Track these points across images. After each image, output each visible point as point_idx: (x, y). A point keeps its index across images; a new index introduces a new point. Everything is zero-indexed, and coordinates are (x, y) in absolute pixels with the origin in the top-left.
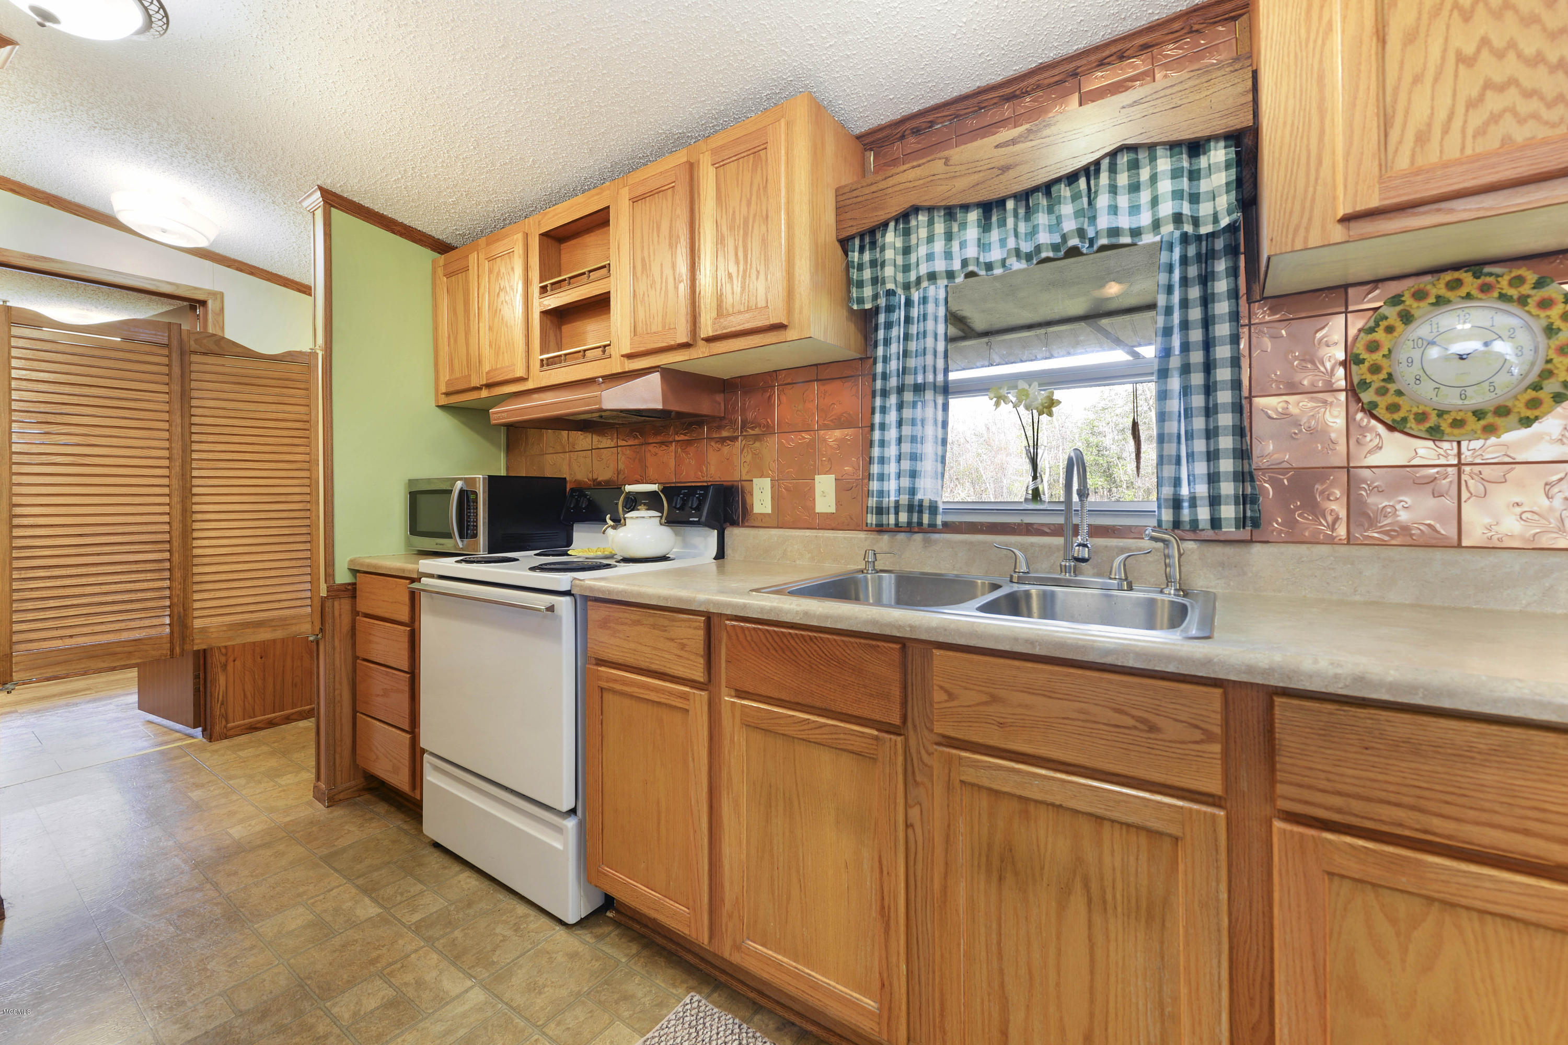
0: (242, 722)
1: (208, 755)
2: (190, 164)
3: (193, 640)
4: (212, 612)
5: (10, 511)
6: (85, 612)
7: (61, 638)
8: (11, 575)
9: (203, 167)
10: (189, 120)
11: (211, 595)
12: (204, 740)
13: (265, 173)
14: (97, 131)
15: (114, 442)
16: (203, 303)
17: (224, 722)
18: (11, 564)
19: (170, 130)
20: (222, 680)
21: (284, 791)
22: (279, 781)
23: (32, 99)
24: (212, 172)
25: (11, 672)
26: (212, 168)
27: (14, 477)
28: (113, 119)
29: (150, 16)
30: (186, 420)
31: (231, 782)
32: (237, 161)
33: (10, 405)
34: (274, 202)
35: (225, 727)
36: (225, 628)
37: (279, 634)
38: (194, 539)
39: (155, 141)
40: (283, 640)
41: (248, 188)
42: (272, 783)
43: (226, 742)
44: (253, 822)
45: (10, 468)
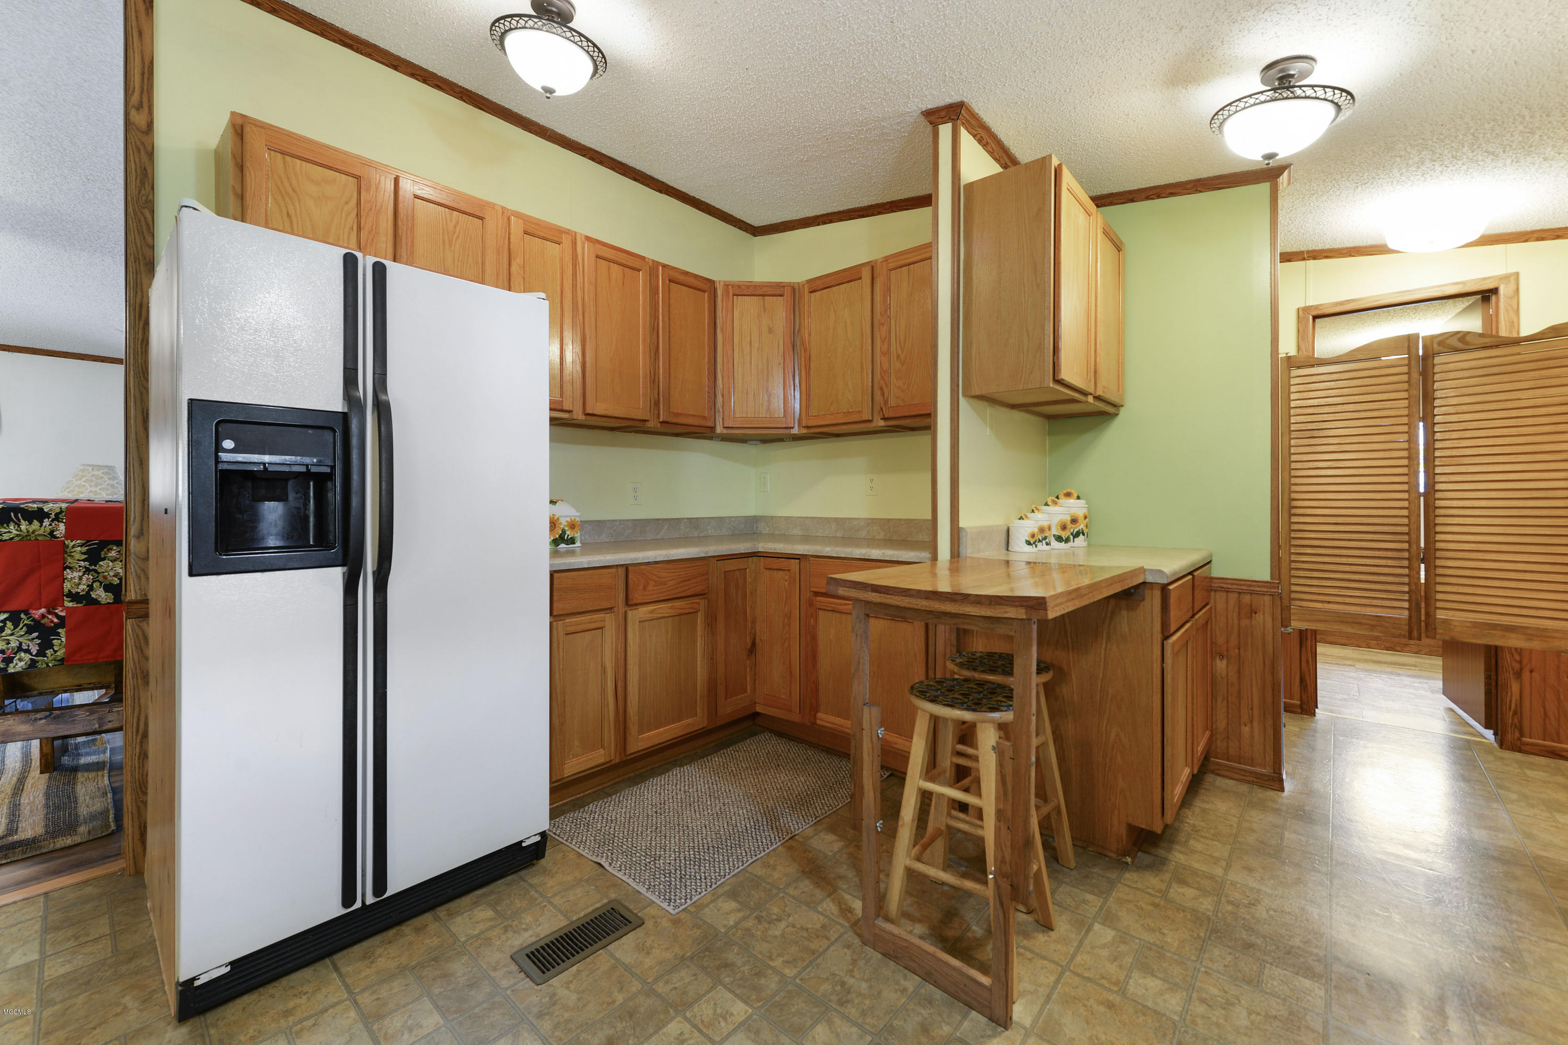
0: (1541, 742)
1: (1491, 758)
2: (1441, 172)
3: (1435, 629)
4: (1456, 606)
5: (1290, 503)
6: (1338, 585)
7: (1322, 602)
8: (1290, 550)
9: (1454, 168)
10: (1423, 139)
11: (1455, 589)
12: (1495, 744)
13: (1520, 139)
14: (1360, 188)
15: (1361, 447)
16: (1495, 291)
17: (1517, 734)
18: (1290, 542)
19: (1412, 156)
20: (1515, 687)
21: (1557, 828)
22: (1558, 816)
23: (1313, 192)
24: (1465, 167)
25: (1290, 619)
26: (1463, 164)
27: (1292, 479)
28: (1366, 174)
29: (1332, 101)
30: (1429, 420)
31: (1500, 791)
32: (1484, 145)
33: (1290, 427)
34: (1545, 159)
35: (1519, 739)
36: (1469, 625)
37: (1535, 645)
38: (1436, 533)
39: (1404, 170)
40: (1544, 652)
41: (1509, 161)
42: (1548, 814)
43: (1518, 756)
44: (1501, 836)
45: (1290, 473)
